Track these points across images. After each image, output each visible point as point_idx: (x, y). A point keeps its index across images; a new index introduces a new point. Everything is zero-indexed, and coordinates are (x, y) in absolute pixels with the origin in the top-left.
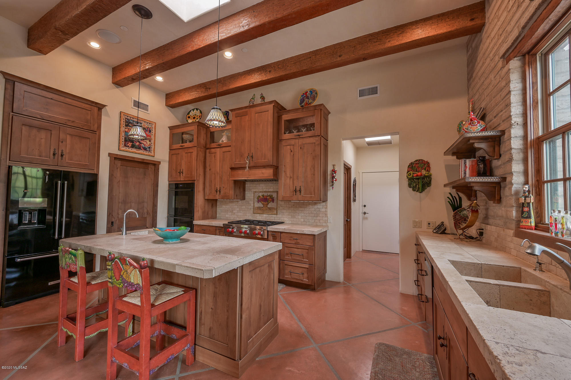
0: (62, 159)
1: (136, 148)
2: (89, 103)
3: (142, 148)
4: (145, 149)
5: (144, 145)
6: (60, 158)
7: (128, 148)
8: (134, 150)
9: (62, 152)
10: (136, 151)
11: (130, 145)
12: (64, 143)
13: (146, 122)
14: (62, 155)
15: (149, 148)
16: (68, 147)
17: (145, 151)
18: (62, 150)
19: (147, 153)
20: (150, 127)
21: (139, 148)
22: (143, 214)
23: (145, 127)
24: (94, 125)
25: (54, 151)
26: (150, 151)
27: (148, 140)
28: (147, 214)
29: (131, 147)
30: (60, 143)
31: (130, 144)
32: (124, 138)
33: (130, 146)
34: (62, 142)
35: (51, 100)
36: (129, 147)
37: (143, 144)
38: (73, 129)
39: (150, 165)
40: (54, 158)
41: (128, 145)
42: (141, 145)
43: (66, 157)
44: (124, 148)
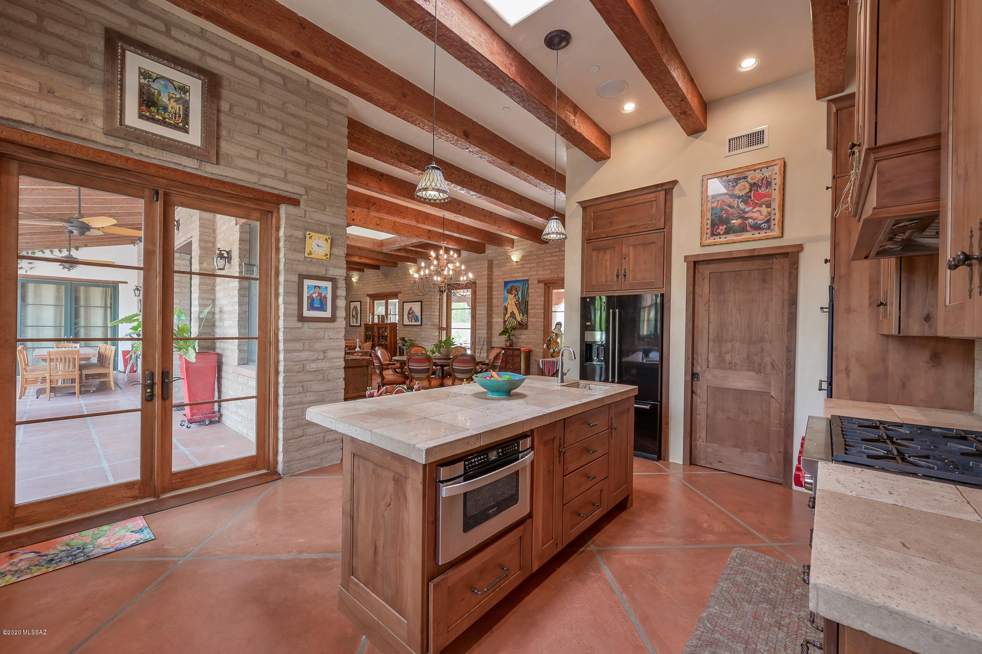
0: (625, 280)
1: (735, 232)
2: (654, 190)
3: (748, 228)
4: (757, 228)
5: (755, 220)
6: (623, 279)
7: (718, 237)
8: (731, 237)
9: (625, 272)
10: (735, 238)
11: (722, 230)
12: (626, 258)
13: (758, 169)
14: (625, 276)
15: (768, 221)
16: (632, 261)
17: (757, 232)
18: (625, 269)
19: (763, 234)
20: (767, 174)
21: (742, 229)
22: (763, 365)
23: (756, 181)
24: (659, 220)
25: (618, 273)
26: (769, 228)
27: (764, 206)
28: (773, 367)
29: (724, 234)
30: (623, 260)
31: (722, 228)
32: (709, 222)
33: (722, 232)
34: (625, 258)
35: (615, 210)
36: (719, 234)
37: (751, 218)
38: (637, 237)
39: (776, 258)
40: (617, 281)
41: (718, 231)
42: (747, 222)
43: (630, 277)
44: (711, 241)
